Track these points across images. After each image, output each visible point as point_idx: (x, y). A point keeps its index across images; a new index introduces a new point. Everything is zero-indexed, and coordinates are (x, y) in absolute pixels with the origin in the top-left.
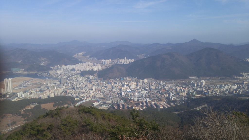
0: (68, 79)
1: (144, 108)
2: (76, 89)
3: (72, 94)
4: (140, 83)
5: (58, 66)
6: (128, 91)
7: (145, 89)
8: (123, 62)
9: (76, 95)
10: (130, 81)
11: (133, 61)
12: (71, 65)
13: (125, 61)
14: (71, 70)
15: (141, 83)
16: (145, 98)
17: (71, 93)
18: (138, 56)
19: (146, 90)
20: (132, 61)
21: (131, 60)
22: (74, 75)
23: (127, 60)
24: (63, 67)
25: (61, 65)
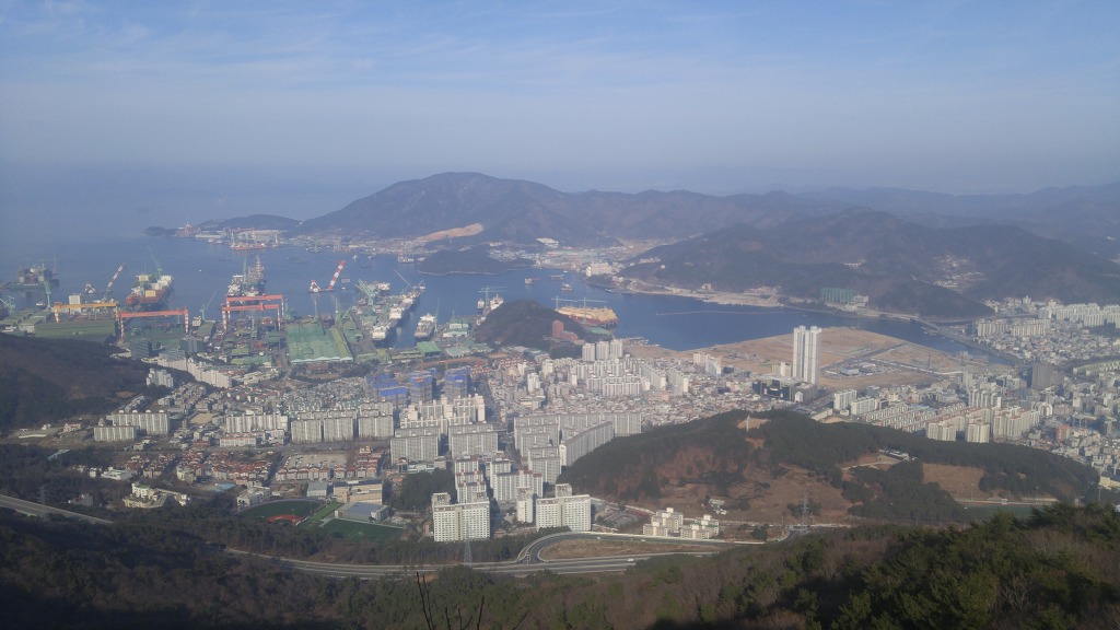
0: (1069, 372)
24: (1052, 307)
25: (1042, 300)
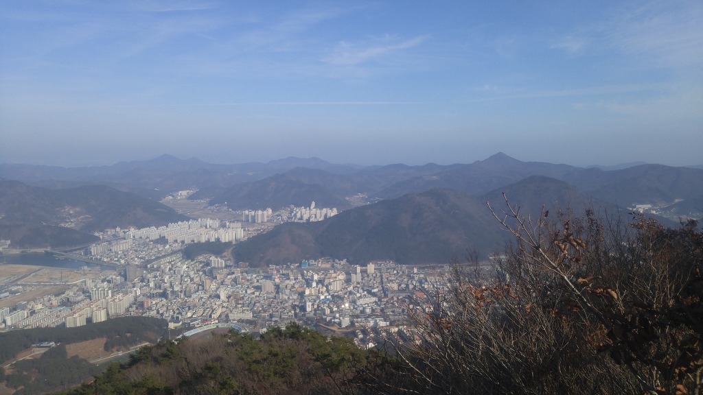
0: (146, 267)
1: (371, 345)
2: (170, 296)
3: (161, 312)
4: (356, 274)
5: (118, 229)
6: (322, 297)
7: (369, 292)
8: (306, 217)
9: (172, 313)
10: (326, 270)
11: (333, 212)
12: (154, 228)
13: (313, 213)
14: (156, 242)
15: (359, 275)
16: (372, 316)
17: (157, 308)
18: (347, 198)
19: (374, 295)
20: (332, 215)
21: (329, 211)
22: (164, 256)
23: (318, 211)
24: (132, 231)
25: (126, 228)
